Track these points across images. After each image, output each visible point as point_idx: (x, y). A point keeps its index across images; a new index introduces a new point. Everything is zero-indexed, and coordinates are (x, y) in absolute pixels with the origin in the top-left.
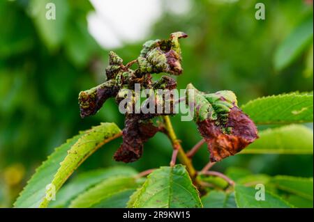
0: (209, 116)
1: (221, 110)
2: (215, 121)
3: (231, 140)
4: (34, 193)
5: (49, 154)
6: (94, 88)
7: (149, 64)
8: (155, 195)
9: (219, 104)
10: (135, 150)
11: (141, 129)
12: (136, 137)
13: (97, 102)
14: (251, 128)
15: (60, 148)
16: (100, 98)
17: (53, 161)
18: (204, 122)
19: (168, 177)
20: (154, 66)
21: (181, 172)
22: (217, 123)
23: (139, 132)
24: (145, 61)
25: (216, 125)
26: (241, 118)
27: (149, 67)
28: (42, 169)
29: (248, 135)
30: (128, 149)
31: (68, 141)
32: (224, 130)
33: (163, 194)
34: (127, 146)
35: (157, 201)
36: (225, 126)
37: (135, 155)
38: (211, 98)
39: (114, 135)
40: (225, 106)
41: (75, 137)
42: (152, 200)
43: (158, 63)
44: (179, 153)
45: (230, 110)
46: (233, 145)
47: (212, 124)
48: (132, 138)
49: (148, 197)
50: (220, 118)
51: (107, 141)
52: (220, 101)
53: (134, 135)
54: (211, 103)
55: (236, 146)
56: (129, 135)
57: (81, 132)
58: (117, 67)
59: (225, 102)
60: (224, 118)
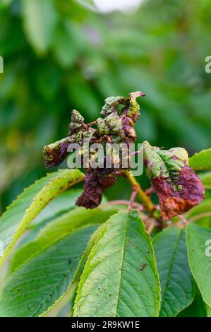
0: (162, 173)
1: (173, 169)
2: (167, 178)
3: (179, 203)
4: (4, 230)
5: (19, 194)
6: (58, 142)
7: (106, 127)
8: (113, 239)
9: (171, 162)
10: (95, 199)
11: (100, 181)
12: (96, 187)
13: (61, 155)
14: (199, 187)
15: (28, 188)
16: (62, 152)
17: (23, 200)
18: (157, 179)
19: (125, 222)
20: (111, 130)
21: (137, 218)
22: (169, 180)
23: (99, 182)
24: (103, 124)
25: (167, 182)
26: (190, 177)
27: (107, 130)
28: (12, 207)
29: (196, 194)
30: (88, 198)
31: (37, 182)
32: (174, 186)
33: (119, 238)
34: (87, 195)
35: (114, 245)
36: (175, 183)
37: (95, 203)
38: (165, 156)
39: (77, 179)
40: (177, 165)
41: (42, 179)
42: (109, 245)
43: (114, 127)
44: (138, 194)
45: (180, 169)
46: (180, 207)
47: (164, 181)
48: (92, 189)
49: (105, 240)
50: (171, 176)
51: (71, 185)
52: (173, 160)
53: (94, 185)
54: (164, 161)
55: (183, 208)
56: (89, 185)
57: (48, 174)
58: (78, 125)
59: (177, 161)
60: (175, 176)
